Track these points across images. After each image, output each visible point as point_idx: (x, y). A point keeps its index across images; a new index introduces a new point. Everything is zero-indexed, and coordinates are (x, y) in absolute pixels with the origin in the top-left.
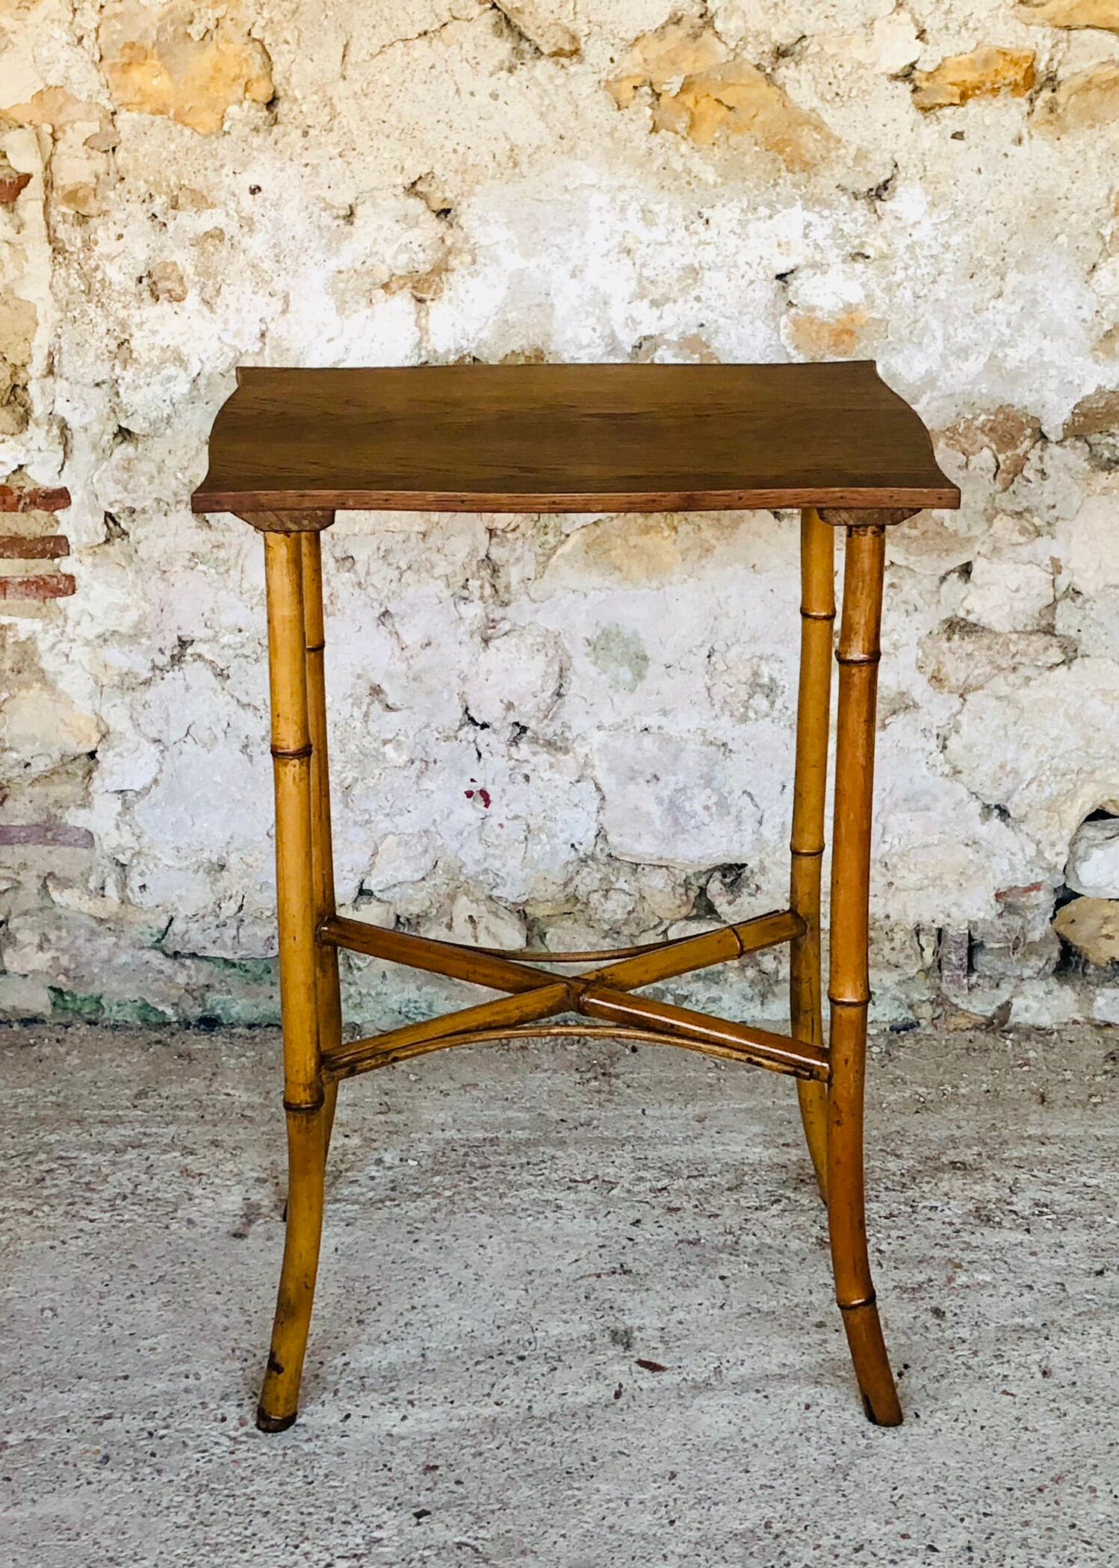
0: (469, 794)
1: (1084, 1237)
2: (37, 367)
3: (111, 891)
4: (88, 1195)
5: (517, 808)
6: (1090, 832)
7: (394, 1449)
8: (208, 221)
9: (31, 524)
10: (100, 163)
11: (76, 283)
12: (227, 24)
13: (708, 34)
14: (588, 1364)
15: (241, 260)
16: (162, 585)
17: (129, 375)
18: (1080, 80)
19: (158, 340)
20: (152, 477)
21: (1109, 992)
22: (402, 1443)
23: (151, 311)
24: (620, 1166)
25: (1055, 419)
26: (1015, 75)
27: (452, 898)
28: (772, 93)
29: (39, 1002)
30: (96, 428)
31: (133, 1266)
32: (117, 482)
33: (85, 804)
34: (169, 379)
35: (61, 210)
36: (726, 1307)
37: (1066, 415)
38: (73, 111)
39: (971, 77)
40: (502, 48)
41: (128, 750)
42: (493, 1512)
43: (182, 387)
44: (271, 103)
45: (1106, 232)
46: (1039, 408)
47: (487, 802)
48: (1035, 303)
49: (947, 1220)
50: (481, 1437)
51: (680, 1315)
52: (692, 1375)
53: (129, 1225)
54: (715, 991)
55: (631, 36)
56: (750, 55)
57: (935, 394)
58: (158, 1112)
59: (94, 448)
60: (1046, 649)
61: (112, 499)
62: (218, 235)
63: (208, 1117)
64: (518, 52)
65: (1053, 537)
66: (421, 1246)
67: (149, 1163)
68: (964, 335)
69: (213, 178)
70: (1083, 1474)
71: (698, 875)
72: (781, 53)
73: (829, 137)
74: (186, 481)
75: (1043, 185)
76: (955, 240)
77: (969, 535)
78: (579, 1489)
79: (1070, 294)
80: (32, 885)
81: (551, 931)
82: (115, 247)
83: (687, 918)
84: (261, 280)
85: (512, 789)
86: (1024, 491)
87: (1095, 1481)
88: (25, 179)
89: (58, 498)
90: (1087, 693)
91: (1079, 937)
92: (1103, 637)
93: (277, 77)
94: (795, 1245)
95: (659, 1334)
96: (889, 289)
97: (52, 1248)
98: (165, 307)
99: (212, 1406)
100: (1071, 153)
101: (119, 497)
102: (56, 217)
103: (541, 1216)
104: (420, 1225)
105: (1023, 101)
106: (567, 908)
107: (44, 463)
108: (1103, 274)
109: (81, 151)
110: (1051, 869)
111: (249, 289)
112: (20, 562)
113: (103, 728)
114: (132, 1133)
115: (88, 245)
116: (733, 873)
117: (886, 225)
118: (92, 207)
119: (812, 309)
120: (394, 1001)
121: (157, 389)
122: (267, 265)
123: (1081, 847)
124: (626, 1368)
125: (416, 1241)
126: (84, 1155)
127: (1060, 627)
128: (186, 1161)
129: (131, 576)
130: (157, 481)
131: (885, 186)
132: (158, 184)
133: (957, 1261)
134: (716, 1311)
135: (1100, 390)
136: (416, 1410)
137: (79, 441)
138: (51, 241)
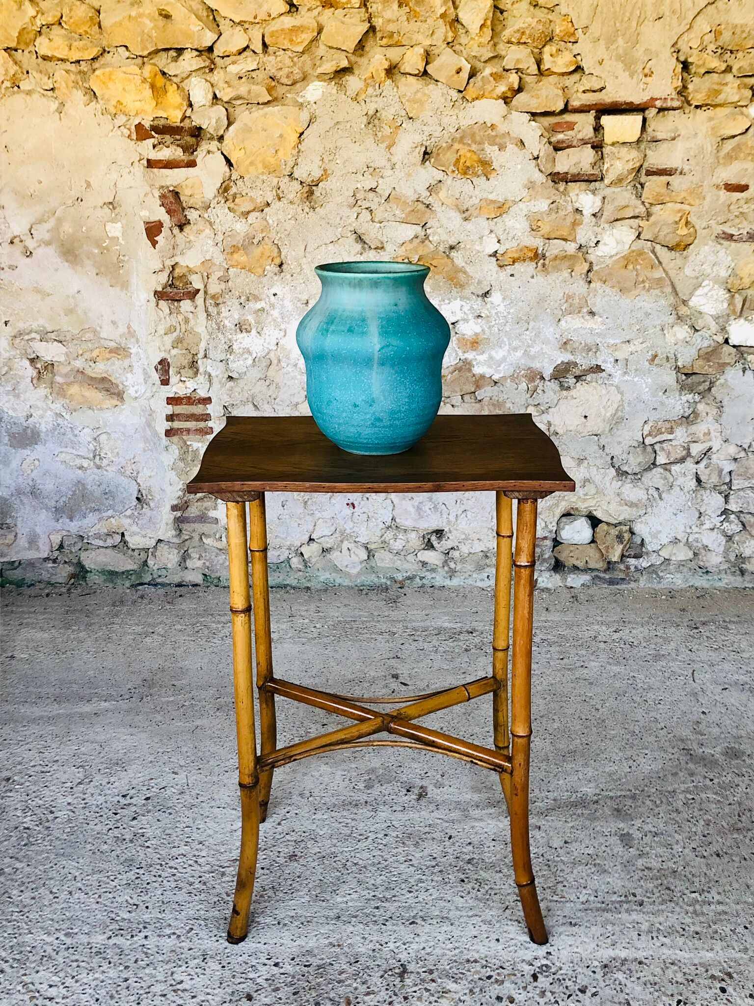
0: (348, 504)
1: (557, 648)
2: (201, 355)
3: (224, 539)
5: (364, 510)
6: (564, 519)
8: (259, 305)
9: (198, 409)
10: (223, 286)
11: (214, 326)
12: (266, 239)
13: (427, 241)
15: (270, 319)
17: (232, 358)
18: (553, 256)
19: (242, 346)
20: (240, 393)
21: (572, 576)
23: (240, 336)
24: (398, 628)
25: (548, 372)
26: (531, 254)
27: (342, 541)
28: (449, 261)
29: (199, 579)
30: (220, 376)
32: (228, 395)
33: (215, 508)
34: (246, 359)
35: (210, 301)
36: (432, 668)
37: (551, 371)
38: (214, 268)
39: (516, 255)
40: (358, 247)
43: (250, 362)
44: (281, 265)
45: (563, 308)
46: (542, 368)
47: (354, 507)
48: (540, 332)
51: (416, 670)
54: (434, 575)
55: (401, 242)
56: (441, 249)
57: (506, 364)
59: (220, 382)
61: (226, 401)
62: (263, 310)
64: (364, 248)
65: (548, 414)
66: (328, 650)
68: (515, 343)
69: (261, 291)
70: (550, 715)
71: (428, 534)
72: (452, 248)
73: (469, 276)
74: (251, 394)
75: (541, 292)
76: (512, 311)
79: (551, 330)
80: (197, 538)
81: (376, 554)
82: (228, 314)
83: (424, 549)
84: (277, 326)
85: (362, 503)
86: (537, 397)
87: (555, 717)
88: (199, 290)
89: (208, 400)
91: (562, 557)
93: (283, 257)
94: (457, 651)
95: (408, 675)
96: (490, 328)
98: (244, 334)
100: (550, 281)
101: (228, 400)
102: (208, 304)
103: (370, 642)
104: (328, 645)
105: (534, 264)
106: (382, 545)
107: (203, 388)
108: (562, 322)
109: (217, 282)
110: (551, 532)
111: (273, 328)
112: (194, 423)
115: (219, 313)
116: (439, 533)
117: (488, 306)
118: (220, 301)
119: (464, 335)
120: (322, 579)
121: (242, 362)
122: (279, 320)
123: (562, 525)
125: (326, 649)
131: (488, 292)
132: (242, 292)
134: (428, 669)
135: (562, 362)
137: (215, 381)
138: (206, 311)
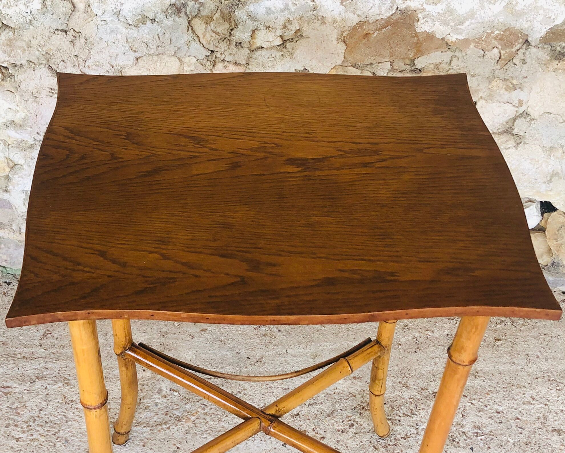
4: (16, 418)
16: (35, 105)
20: (24, 50)
25: (535, 36)
32: (4, 52)
33: (7, 190)
37: (543, 33)
41: (25, 175)
46: (529, 30)
57: (473, 21)
60: (507, 141)
61: (3, 60)
65: (522, 90)
67: (46, 392)
74: (44, 53)
77: (479, 88)
86: (512, 69)
90: (523, 160)
92: (537, 136)
101: (7, 59)
113: (11, 164)
114: (39, 366)
126: (15, 385)
127: (515, 131)
128: (66, 390)
129: (18, 97)
130: (27, 52)
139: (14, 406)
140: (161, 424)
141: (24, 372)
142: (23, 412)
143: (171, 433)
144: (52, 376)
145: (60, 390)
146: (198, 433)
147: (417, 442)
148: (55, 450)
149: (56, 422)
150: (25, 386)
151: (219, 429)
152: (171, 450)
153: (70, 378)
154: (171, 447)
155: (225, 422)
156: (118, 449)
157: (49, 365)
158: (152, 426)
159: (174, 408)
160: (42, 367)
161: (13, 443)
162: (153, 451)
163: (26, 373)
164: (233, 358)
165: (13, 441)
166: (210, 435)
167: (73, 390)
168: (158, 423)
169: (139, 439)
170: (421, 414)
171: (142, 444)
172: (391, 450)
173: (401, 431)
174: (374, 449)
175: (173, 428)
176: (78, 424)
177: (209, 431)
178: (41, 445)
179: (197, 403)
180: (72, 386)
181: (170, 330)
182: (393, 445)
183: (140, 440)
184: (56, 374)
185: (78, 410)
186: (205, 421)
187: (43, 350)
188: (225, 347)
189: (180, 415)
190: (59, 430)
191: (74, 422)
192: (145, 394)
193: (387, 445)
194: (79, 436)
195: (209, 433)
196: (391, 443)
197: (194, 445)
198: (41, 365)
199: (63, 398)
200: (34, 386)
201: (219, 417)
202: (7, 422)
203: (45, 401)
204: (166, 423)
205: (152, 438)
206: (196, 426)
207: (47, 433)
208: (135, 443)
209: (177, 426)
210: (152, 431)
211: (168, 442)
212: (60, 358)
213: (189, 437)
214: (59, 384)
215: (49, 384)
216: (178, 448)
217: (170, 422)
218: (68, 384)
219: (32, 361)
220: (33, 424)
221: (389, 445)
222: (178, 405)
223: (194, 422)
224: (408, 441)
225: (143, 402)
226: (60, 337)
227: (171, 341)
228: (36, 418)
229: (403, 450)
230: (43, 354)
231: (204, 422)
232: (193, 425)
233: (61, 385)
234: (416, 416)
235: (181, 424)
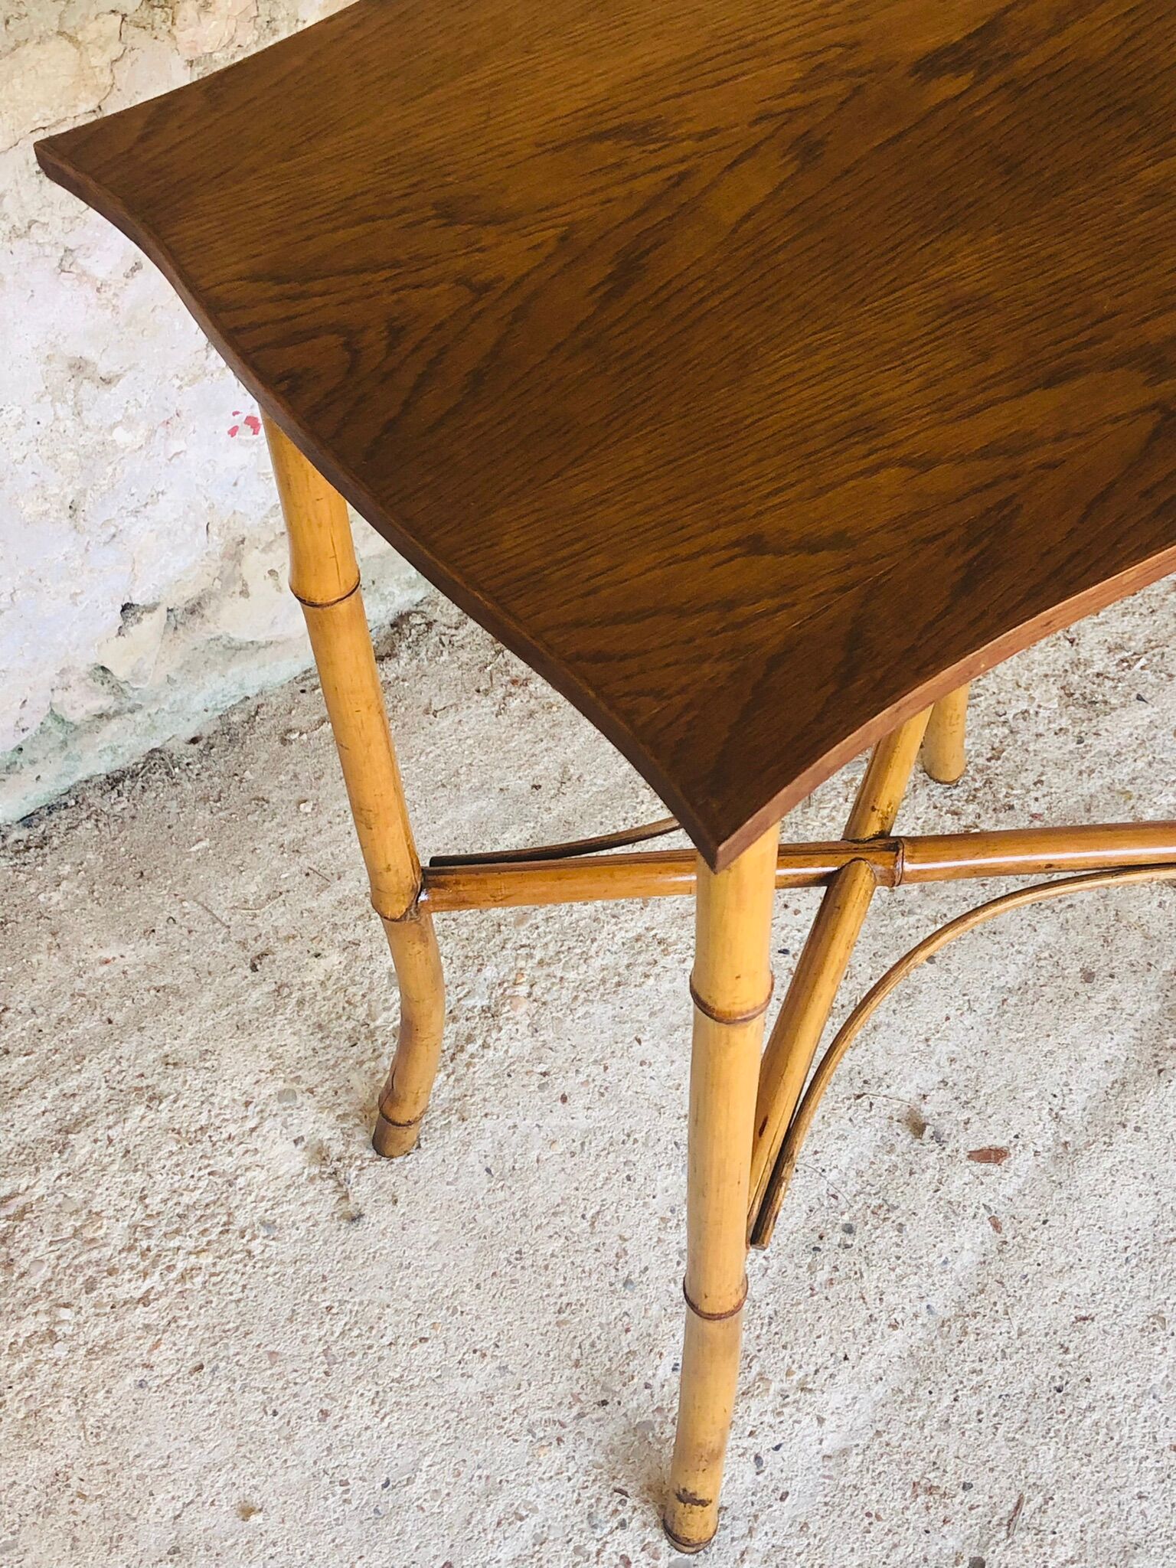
4: (95, 1255)
7: (851, 1479)
14: (925, 1196)
22: (854, 1461)
31: (272, 1354)
36: (976, 1006)
42: (1041, 1510)
47: (256, 428)
49: (1055, 726)
50: (922, 1392)
52: (1039, 1142)
53: (198, 1280)
58: (46, 1047)
63: (118, 1017)
66: (578, 1102)
67: (119, 1149)
78: (1091, 1408)
95: (946, 1095)
97: (141, 1385)
99: (593, 1547)
103: (657, 970)
104: (542, 1068)
114: (45, 1103)
124: (968, 1177)
125: (564, 1099)
126: (24, 1183)
128: (165, 1116)
133: (1118, 787)
134: (969, 1020)
136: (819, 1399)
139: (67, 1232)
140: (462, 1049)
141: (18, 1139)
142: (101, 1232)
143: (501, 1053)
144: (100, 1104)
145: (152, 1124)
146: (560, 1015)
147: (1027, 750)
148: (259, 1265)
149: (207, 1201)
150: (51, 1168)
151: (600, 977)
152: (532, 1088)
153: (149, 1082)
154: (525, 1082)
155: (601, 954)
156: (411, 1165)
157: (71, 1084)
158: (445, 1066)
159: (461, 996)
160: (55, 1099)
161: (139, 1316)
162: (495, 1117)
163: (24, 1138)
164: (501, 807)
165: (138, 1311)
166: (592, 1001)
167: (181, 1103)
168: (452, 1051)
169: (439, 1113)
170: (989, 687)
171: (454, 1118)
172: (990, 797)
173: (978, 747)
174: (956, 817)
175: (498, 1039)
176: (264, 1172)
177: (583, 995)
178: (213, 1275)
179: (505, 952)
180: (172, 1097)
181: (302, 829)
182: (985, 786)
183: (443, 1112)
184: (104, 1093)
185: (236, 1142)
186: (554, 980)
187: (23, 1060)
188: (461, 793)
189: (486, 1002)
190: (230, 1215)
191: (249, 1174)
192: (366, 1006)
193: (973, 792)
194: (290, 1196)
195: (586, 1000)
196: (977, 785)
197: (574, 1047)
198: (49, 1095)
199: (177, 1136)
200: (73, 1154)
201: (578, 951)
202: (80, 1280)
203: (136, 1171)
204: (470, 1039)
205: (467, 1090)
206: (544, 1003)
207: (205, 1240)
208: (438, 1126)
209: (500, 1029)
210: (453, 1077)
211: (509, 1076)
212: (82, 1052)
213: (548, 1035)
214: (136, 1112)
215: (109, 1128)
216: (544, 1074)
217: (477, 1032)
218: (156, 1098)
219: (18, 1102)
220: (153, 1242)
221: (976, 790)
222: (463, 984)
223: (531, 999)
224: (1007, 759)
225: (377, 1028)
226: (38, 1003)
227: (325, 855)
228: (147, 1224)
229: (1012, 782)
230: (31, 1069)
231: (553, 984)
232: (536, 1004)
233: (140, 1110)
234: (982, 698)
235: (508, 1019)
